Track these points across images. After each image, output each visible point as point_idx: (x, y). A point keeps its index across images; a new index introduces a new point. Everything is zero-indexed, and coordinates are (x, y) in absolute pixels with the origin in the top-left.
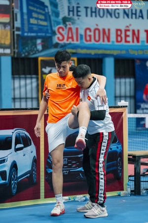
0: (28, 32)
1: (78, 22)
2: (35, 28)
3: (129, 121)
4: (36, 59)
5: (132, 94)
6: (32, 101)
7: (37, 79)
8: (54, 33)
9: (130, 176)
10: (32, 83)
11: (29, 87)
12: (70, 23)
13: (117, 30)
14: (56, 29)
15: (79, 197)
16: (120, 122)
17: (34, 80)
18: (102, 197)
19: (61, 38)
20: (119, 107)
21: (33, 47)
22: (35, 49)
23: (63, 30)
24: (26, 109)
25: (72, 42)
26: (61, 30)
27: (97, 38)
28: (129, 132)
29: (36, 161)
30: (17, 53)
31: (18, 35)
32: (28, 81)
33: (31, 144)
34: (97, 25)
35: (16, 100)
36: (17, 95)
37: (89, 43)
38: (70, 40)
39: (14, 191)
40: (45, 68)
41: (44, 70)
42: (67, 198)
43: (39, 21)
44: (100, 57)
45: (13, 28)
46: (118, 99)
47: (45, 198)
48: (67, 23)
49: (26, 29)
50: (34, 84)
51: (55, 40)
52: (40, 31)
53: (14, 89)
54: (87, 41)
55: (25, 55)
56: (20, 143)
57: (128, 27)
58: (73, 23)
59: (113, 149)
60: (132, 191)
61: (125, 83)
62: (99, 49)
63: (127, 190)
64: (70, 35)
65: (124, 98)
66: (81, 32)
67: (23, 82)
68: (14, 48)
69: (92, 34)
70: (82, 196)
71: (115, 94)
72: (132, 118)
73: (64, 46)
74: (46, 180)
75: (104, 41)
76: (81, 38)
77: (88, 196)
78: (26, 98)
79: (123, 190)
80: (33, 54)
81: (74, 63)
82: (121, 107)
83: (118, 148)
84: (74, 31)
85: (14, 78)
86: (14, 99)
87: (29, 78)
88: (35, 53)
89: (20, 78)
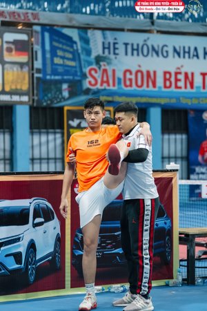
0: (51, 75)
1: (115, 61)
2: (60, 69)
3: (180, 189)
4: (61, 109)
5: (185, 154)
6: (55, 162)
7: (63, 134)
8: (84, 76)
9: (181, 260)
10: (55, 139)
11: (51, 145)
12: (105, 63)
13: (165, 73)
14: (86, 70)
15: (116, 287)
16: (168, 190)
17: (58, 136)
18: (146, 287)
19: (93, 82)
20: (167, 171)
21: (58, 93)
22: (60, 96)
23: (96, 72)
24: (48, 173)
25: (107, 88)
26: (93, 72)
27: (139, 83)
28: (180, 203)
29: (60, 240)
30: (37, 101)
31: (38, 79)
32: (51, 137)
33: (53, 218)
34: (140, 66)
35: (35, 161)
36: (37, 155)
37: (129, 88)
38: (105, 85)
39: (32, 278)
40: (73, 120)
41: (71, 122)
42: (100, 287)
43: (65, 61)
44: (143, 106)
45: (33, 69)
46: (167, 160)
47: (71, 287)
48: (102, 63)
49: (49, 70)
50: (59, 141)
51: (86, 85)
52: (67, 73)
53: (33, 147)
54: (126, 86)
55: (47, 104)
56: (40, 217)
57: (178, 68)
58: (109, 64)
59: (159, 226)
60: (183, 280)
61: (176, 139)
62: (141, 96)
63: (177, 279)
64: (105, 79)
65: (173, 160)
66: (120, 74)
67: (44, 138)
68: (33, 95)
69: (133, 77)
70: (119, 285)
71: (162, 154)
72: (185, 185)
73: (97, 92)
74: (72, 265)
75: (148, 86)
76: (119, 83)
77: (127, 286)
78: (48, 159)
79: (172, 278)
80: (58, 102)
81: (110, 114)
82: (171, 171)
83: (165, 223)
84: (110, 73)
85: (32, 133)
86: (33, 160)
87: (52, 132)
88: (60, 101)
89: (40, 133)
